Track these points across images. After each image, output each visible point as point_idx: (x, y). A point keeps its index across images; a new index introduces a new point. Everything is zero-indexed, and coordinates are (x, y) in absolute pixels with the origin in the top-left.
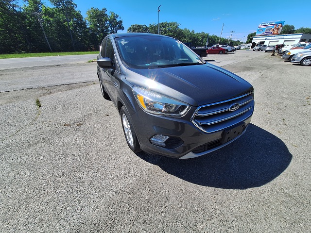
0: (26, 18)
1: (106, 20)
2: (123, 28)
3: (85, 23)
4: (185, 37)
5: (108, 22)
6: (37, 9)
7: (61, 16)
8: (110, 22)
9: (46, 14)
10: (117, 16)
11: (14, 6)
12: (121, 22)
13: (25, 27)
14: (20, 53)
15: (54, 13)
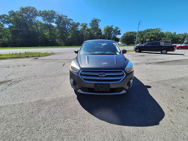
0: (80, 32)
1: (112, 31)
2: (120, 34)
3: (101, 33)
4: (166, 37)
5: (113, 32)
6: (84, 29)
7: (93, 31)
8: (114, 32)
9: (87, 31)
10: (118, 28)
11: (78, 28)
12: (120, 31)
13: (78, 36)
14: (74, 46)
15: (90, 30)
